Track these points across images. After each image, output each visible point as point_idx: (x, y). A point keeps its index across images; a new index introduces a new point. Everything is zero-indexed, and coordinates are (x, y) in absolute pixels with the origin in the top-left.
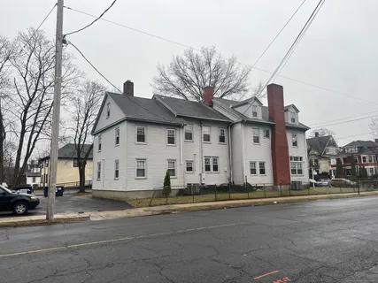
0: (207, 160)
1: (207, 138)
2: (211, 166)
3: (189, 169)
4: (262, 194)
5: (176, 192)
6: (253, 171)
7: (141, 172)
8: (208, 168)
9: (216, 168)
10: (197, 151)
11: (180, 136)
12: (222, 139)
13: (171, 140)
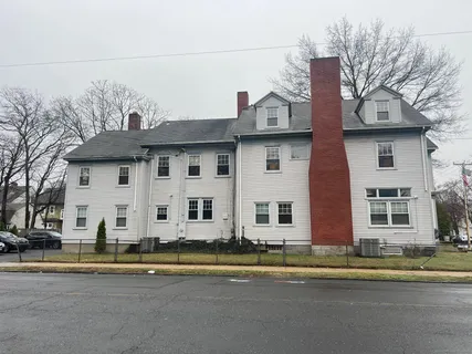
0: (193, 204)
1: (194, 171)
2: (201, 210)
3: (162, 216)
5: (125, 248)
6: (262, 218)
8: (193, 215)
9: (208, 215)
10: (175, 191)
11: (137, 173)
12: (222, 170)
13: (124, 180)
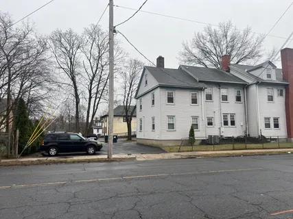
0: (225, 116)
1: (225, 98)
2: (229, 121)
3: (210, 124)
4: (277, 145)
5: (199, 142)
6: (268, 126)
7: (171, 126)
8: (226, 123)
9: (233, 123)
10: (216, 109)
11: (201, 97)
12: (238, 99)
13: (194, 101)
